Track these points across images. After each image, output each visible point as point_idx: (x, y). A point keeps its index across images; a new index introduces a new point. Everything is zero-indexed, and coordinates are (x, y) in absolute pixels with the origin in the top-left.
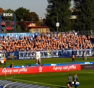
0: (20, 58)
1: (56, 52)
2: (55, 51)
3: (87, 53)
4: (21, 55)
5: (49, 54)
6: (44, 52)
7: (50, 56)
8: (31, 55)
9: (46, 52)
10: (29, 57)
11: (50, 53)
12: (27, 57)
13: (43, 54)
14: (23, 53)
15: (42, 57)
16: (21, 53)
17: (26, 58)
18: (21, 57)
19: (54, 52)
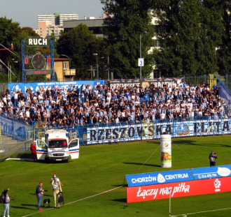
0: (88, 143)
1: (161, 126)
2: (159, 124)
3: (224, 127)
4: (91, 135)
5: (146, 131)
6: (138, 128)
7: (149, 135)
8: (112, 135)
9: (142, 128)
10: (107, 138)
11: (149, 130)
12: (103, 138)
13: (136, 131)
14: (94, 131)
15: (134, 139)
16: (91, 131)
17: (100, 142)
18: (91, 140)
19: (157, 126)
